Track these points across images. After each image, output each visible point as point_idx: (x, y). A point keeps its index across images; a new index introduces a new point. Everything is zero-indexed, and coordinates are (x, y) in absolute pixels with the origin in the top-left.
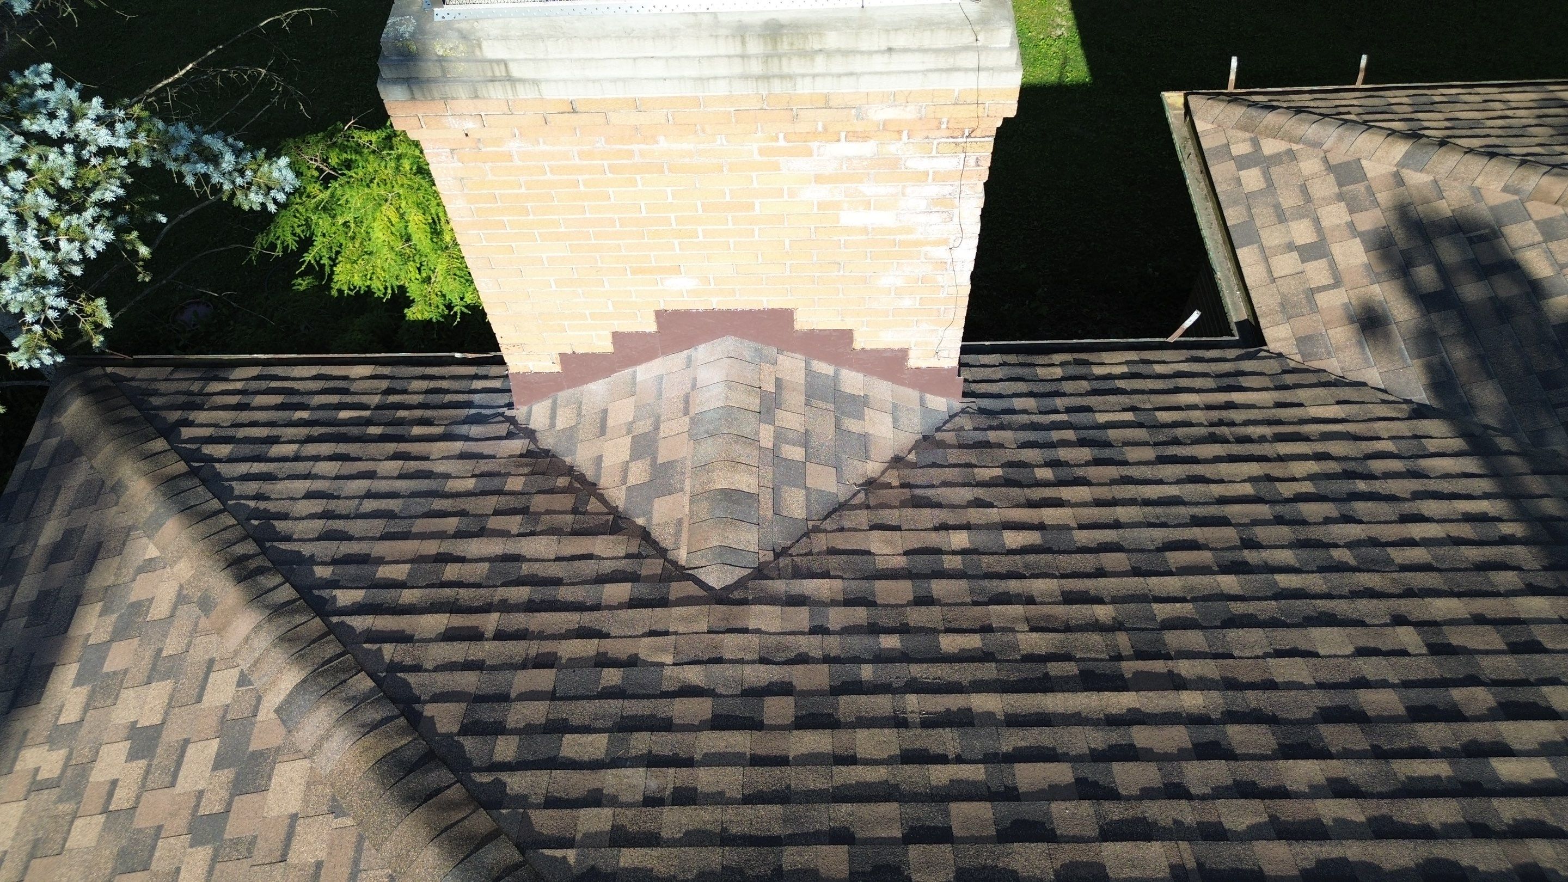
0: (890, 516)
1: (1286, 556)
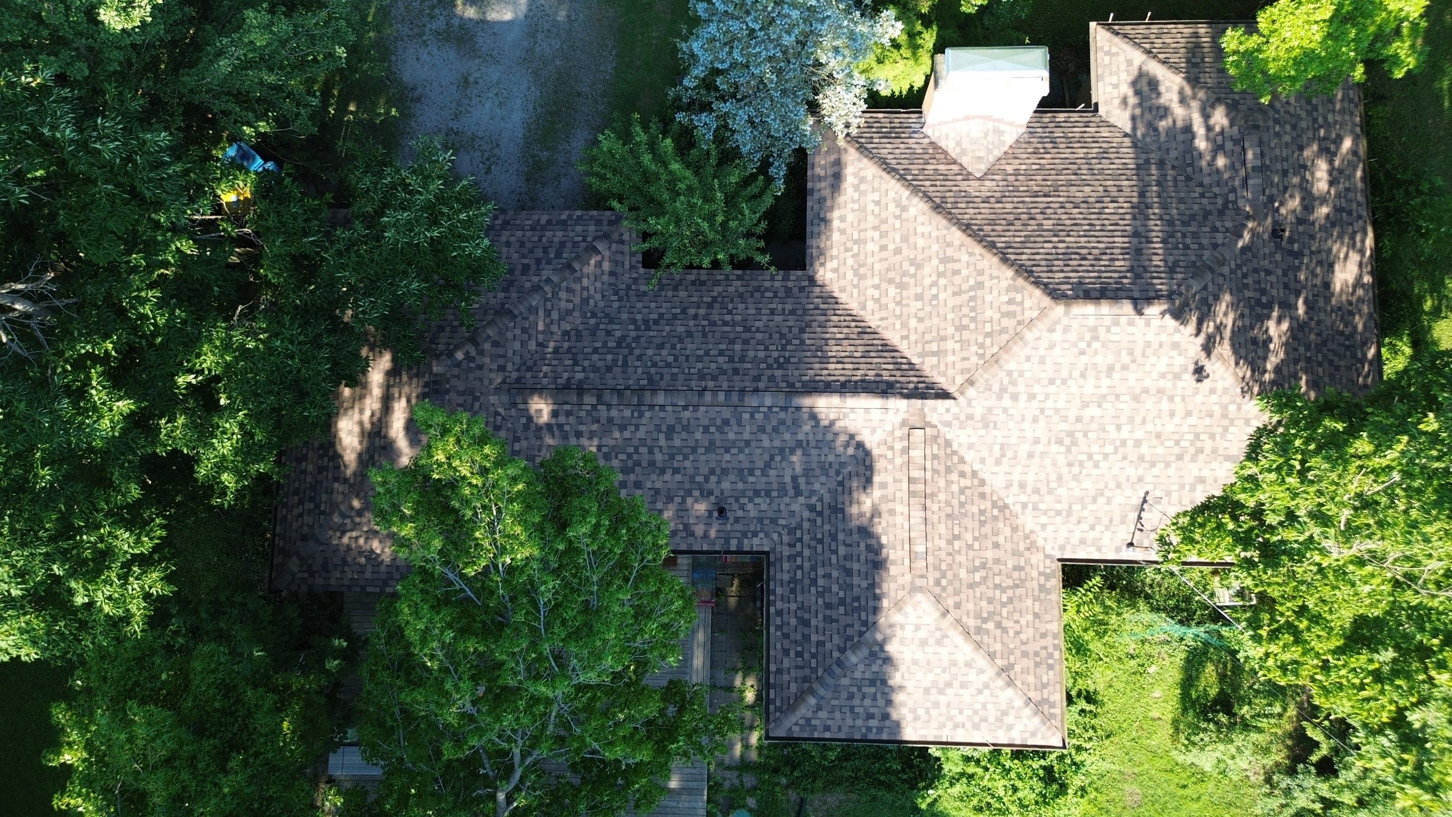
0: (1010, 161)
1: (1085, 172)
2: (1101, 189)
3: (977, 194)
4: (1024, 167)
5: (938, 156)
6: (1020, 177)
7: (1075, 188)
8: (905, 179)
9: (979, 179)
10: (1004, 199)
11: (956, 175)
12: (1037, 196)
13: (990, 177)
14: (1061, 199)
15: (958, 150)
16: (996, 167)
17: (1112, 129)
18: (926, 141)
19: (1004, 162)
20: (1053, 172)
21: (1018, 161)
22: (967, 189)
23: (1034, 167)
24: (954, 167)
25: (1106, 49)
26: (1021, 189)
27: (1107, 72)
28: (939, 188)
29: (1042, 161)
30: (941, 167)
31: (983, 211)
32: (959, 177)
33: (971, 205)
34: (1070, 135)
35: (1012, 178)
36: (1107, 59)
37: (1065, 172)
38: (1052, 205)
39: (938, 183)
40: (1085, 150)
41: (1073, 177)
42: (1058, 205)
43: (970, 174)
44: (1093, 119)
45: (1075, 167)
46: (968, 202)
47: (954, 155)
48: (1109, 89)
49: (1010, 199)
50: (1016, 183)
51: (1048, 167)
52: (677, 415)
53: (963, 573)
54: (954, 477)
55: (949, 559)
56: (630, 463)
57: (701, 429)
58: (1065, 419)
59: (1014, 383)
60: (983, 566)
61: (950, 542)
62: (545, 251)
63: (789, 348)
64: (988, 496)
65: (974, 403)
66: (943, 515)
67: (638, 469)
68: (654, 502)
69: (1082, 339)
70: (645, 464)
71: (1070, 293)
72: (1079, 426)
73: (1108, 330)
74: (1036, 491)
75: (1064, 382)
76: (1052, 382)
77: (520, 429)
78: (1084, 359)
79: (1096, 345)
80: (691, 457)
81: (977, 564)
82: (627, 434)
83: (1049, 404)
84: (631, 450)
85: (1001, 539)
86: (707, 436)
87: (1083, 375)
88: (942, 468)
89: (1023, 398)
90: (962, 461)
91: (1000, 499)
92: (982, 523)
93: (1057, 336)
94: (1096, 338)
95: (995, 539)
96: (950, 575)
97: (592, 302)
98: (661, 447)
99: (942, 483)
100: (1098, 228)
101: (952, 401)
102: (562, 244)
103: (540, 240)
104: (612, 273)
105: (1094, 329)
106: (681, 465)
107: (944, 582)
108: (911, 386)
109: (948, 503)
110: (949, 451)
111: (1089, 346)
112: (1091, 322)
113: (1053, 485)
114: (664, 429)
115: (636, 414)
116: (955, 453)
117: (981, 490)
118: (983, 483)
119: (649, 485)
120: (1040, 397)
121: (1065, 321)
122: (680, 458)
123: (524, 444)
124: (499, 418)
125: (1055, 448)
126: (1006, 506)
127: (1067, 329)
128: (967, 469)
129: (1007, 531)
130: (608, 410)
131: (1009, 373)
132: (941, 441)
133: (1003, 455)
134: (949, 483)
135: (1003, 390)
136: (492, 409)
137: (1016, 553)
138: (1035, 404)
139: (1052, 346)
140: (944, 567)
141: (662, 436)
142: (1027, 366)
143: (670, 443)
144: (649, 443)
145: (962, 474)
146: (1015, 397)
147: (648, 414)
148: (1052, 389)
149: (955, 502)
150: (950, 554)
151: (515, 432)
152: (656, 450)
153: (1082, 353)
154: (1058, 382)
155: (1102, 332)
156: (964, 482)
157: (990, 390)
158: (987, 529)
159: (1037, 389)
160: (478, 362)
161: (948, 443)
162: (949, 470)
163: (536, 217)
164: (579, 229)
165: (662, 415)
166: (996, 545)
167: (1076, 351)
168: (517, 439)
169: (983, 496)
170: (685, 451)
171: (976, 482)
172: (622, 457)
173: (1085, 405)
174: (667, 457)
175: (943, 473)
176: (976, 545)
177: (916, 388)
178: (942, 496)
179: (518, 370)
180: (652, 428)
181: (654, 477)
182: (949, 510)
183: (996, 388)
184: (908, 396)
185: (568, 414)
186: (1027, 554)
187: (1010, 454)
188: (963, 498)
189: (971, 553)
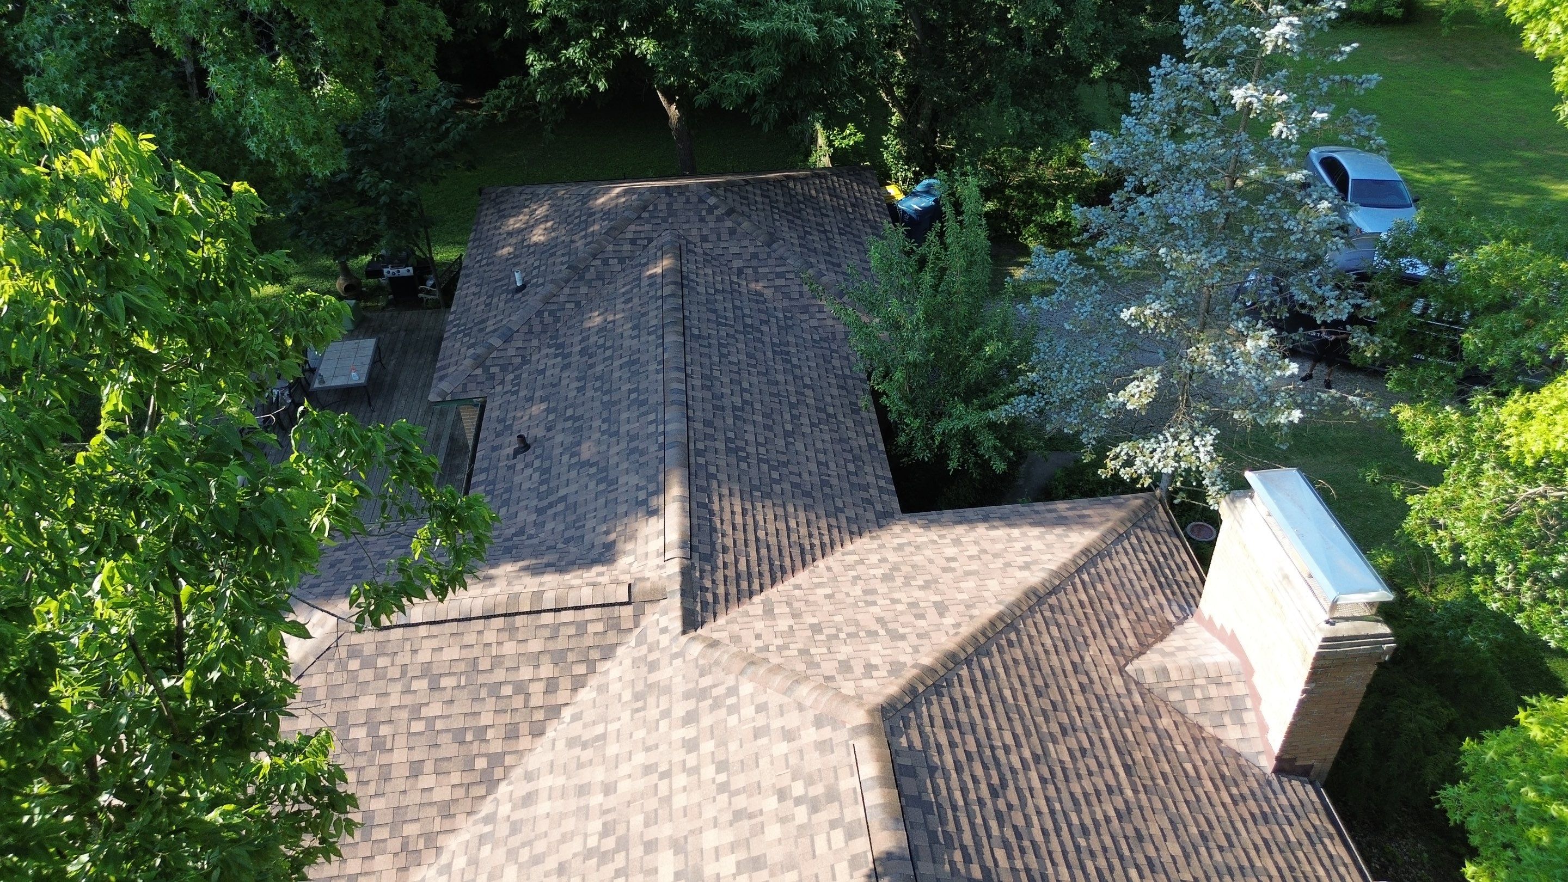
0: (1184, 729)
1: (1219, 858)
3: (1088, 659)
4: (1180, 749)
5: (1146, 625)
6: (1153, 735)
7: (1167, 825)
8: (1079, 571)
9: (1122, 670)
10: (1092, 697)
11: (1118, 640)
12: (1120, 753)
13: (1134, 687)
14: (1129, 792)
15: (1171, 652)
16: (1161, 704)
19: (1179, 719)
20: (1191, 797)
21: (1189, 742)
22: (1094, 648)
24: (1133, 641)
26: (1128, 731)
28: (1079, 610)
29: (1208, 784)
30: (1125, 623)
32: (1114, 643)
33: (1060, 644)
35: (1147, 723)
37: (1201, 819)
38: (1108, 772)
39: (1090, 611)
41: (1194, 830)
42: (1112, 783)
43: (1128, 659)
45: (1224, 843)
46: (1065, 642)
47: (1157, 647)
49: (1095, 706)
50: (1137, 726)
51: (1200, 791)
52: (651, 360)
53: (367, 702)
54: (546, 670)
55: (394, 672)
56: (592, 350)
57: (634, 386)
58: (651, 820)
59: (716, 705)
60: (379, 745)
61: (426, 670)
64: (512, 745)
65: (678, 662)
66: (476, 652)
67: (585, 359)
69: (810, 781)
70: (591, 361)
72: (637, 852)
73: (833, 824)
74: (515, 828)
75: (723, 788)
76: (722, 766)
78: (771, 803)
79: (801, 814)
80: (598, 394)
81: (384, 730)
82: (628, 333)
83: (680, 780)
84: (609, 344)
85: (427, 781)
86: (625, 395)
87: (739, 815)
88: (561, 644)
89: (690, 732)
90: (578, 684)
91: (507, 769)
92: (459, 736)
93: (810, 735)
94: (815, 807)
95: (429, 767)
96: (367, 675)
98: (611, 364)
99: (535, 646)
101: (680, 629)
105: (832, 796)
106: (588, 389)
107: (354, 665)
109: (497, 660)
110: (594, 655)
111: (798, 801)
112: (848, 783)
113: (524, 854)
114: (635, 357)
115: (652, 329)
116: (592, 670)
117: (524, 728)
118: (538, 732)
120: (692, 760)
121: (841, 735)
122: (598, 385)
125: (595, 826)
126: (492, 785)
127: (824, 747)
128: (562, 696)
129: (442, 794)
130: (656, 308)
131: (732, 691)
132: (611, 638)
133: (584, 746)
134: (535, 660)
135: (702, 694)
137: (399, 816)
138: (679, 755)
139: (789, 735)
140: (382, 662)
141: (625, 360)
142: (748, 711)
143: (616, 369)
144: (617, 353)
145: (551, 686)
146: (690, 718)
147: (652, 338)
148: (708, 771)
149: (499, 675)
150: (403, 674)
152: (608, 363)
153: (782, 794)
154: (722, 778)
155: (830, 812)
156: (537, 689)
157: (702, 675)
158: (449, 748)
159: (707, 746)
160: (708, 218)
161: (608, 652)
162: (559, 658)
165: (652, 348)
166: (416, 770)
167: (786, 781)
169: (512, 734)
170: (606, 385)
171: (539, 716)
173: (678, 846)
174: (598, 374)
175: (552, 646)
176: (418, 726)
178: (509, 648)
179: (705, 253)
180: (635, 348)
181: (575, 375)
182: (484, 664)
183: (705, 682)
186: (395, 845)
187: (587, 755)
188: (507, 690)
189: (404, 715)
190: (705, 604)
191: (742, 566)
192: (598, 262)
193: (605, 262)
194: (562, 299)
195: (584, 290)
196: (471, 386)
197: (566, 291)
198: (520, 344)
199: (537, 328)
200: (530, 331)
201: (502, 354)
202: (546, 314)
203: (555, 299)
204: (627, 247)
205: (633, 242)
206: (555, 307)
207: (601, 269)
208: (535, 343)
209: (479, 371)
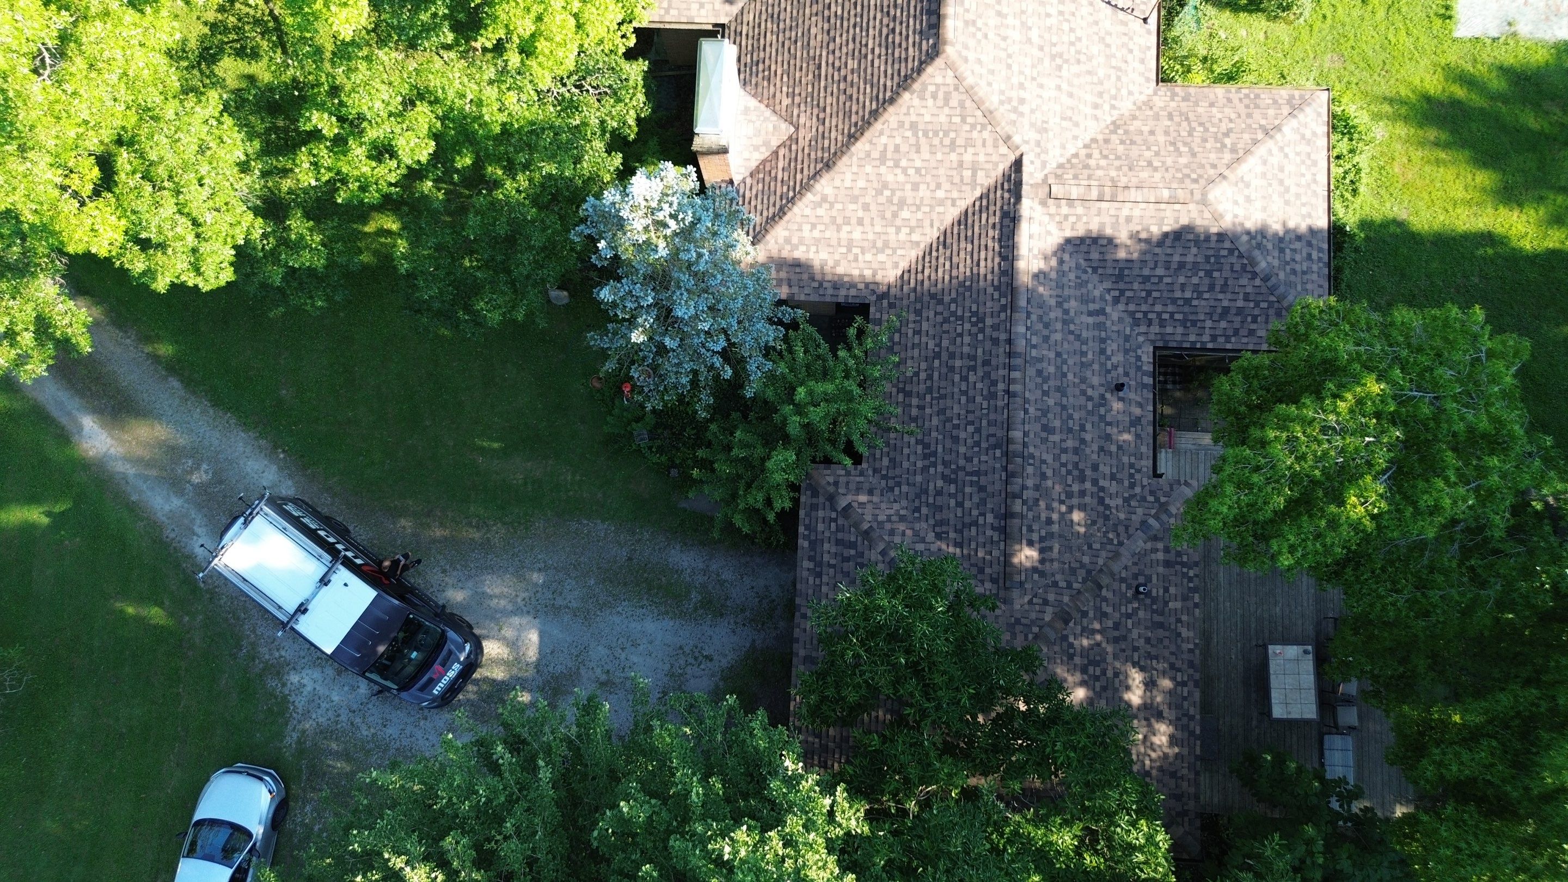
0: (777, 101)
1: (793, 34)
2: (814, 19)
3: (814, 130)
4: (785, 89)
5: (767, 169)
6: (797, 91)
7: (812, 43)
8: (793, 198)
9: (797, 129)
10: (822, 105)
11: (790, 150)
12: (820, 75)
13: (795, 119)
14: (824, 54)
15: (763, 149)
16: (784, 113)
17: (745, 11)
18: (749, 181)
19: (777, 108)
20: (792, 62)
21: (778, 94)
22: (807, 139)
23: (785, 79)
24: (781, 153)
25: (662, 12)
26: (810, 89)
27: (685, 13)
28: (806, 165)
29: (779, 72)
30: (780, 165)
31: (834, 123)
32: (794, 147)
33: (827, 135)
34: (750, 48)
35: (797, 99)
36: (673, 12)
37: (792, 51)
38: (830, 61)
39: (799, 167)
40: (769, 34)
41: (799, 44)
42: (831, 57)
43: (790, 138)
44: (733, 28)
45: (787, 43)
46: (823, 137)
47: (768, 154)
48: (703, 12)
49: (822, 100)
50: (803, 95)
51: (786, 66)
52: (1032, 421)
53: (1183, 160)
54: (1092, 162)
55: (1172, 171)
56: (1076, 473)
57: (1045, 398)
58: (1041, 60)
59: (1010, 100)
60: (1173, 144)
61: (1156, 169)
62: (847, 559)
63: (959, 313)
64: (1107, 137)
65: (1026, 138)
66: (1130, 174)
67: (1081, 466)
68: (1111, 453)
69: (974, 35)
70: (1076, 459)
71: (931, 41)
72: (1047, 49)
73: (967, 11)
74: (1100, 94)
75: (1009, 56)
76: (1009, 67)
77: (1043, 581)
78: (991, 35)
79: (979, 23)
80: (1070, 411)
81: (1172, 149)
82: (1049, 473)
83: (1028, 71)
84: (1063, 470)
85: (1146, 129)
86: (1051, 394)
87: (1005, 39)
88: (1086, 172)
89: (1022, 94)
90: (1076, 155)
91: (1107, 127)
92: (1133, 142)
93: (971, 56)
94: (974, 22)
95: (1146, 134)
96: (1186, 171)
97: (902, 512)
98: (1062, 441)
99: (1100, 173)
100: (858, 19)
101: (1024, 157)
102: (838, 542)
103: (834, 566)
104: (870, 492)
105: (966, 23)
106: (1077, 423)
107: (1194, 176)
108: (1006, 195)
109: (1119, 168)
110: (1068, 166)
111: (980, 29)
112: (960, 24)
113: (1095, 80)
114: (1044, 435)
115: (1031, 461)
116: (1069, 161)
117: (1101, 142)
118: (1094, 140)
119: (1095, 456)
120: (1022, 79)
121: (959, 47)
122: (1071, 422)
123: (1058, 577)
124: (1035, 600)
125: (1064, 73)
126: (1114, 123)
127: (966, 47)
128: (1083, 152)
129: (1137, 123)
130: (1027, 488)
131: (1002, 103)
132: (1059, 172)
133: (1070, 119)
134: (1098, 167)
135: (1015, 110)
136: (1026, 607)
137: (1157, 117)
138: (1027, 84)
139: (979, 61)
140: (1180, 175)
141: (1053, 438)
142: (995, 86)
143: (1058, 431)
144: (1057, 451)
145: (1089, 156)
146: (1022, 101)
147: (1032, 449)
148: (1015, 68)
149: (1117, 163)
150: (1167, 170)
151: (1047, 586)
152: (1064, 445)
153: (986, 36)
154: (1010, 61)
155: (970, 16)
156: (1096, 154)
157: (1015, 122)
158: (1138, 139)
159: (1015, 80)
161: (1061, 166)
162: (1086, 167)
163: (805, 574)
164: (821, 527)
165: (1032, 435)
166: (1152, 133)
167: (984, 41)
168: (1055, 584)
169: (1107, 141)
170: (1064, 417)
171: (1094, 146)
172: (1070, 478)
173: (1029, 41)
174: (1070, 436)
175: (1091, 172)
176: (1156, 148)
177: (1009, 191)
178: (1113, 173)
179: (982, 582)
180: (1043, 447)
181: (1088, 451)
182: (1125, 169)
183: (1013, 116)
184: (1018, 198)
185: (1030, 530)
186: (1155, 109)
187: (1069, 113)
188: (1112, 157)
189: (1162, 153)
190: (1009, 180)
191: (984, 216)
192: (1075, 585)
193: (1069, 586)
194: (1103, 554)
195: (1086, 559)
196: (1166, 488)
197: (1100, 562)
198: (1133, 517)
199: (1121, 529)
200: (1127, 528)
201: (1147, 511)
202: (1115, 542)
203: (1111, 555)
204: (1051, 597)
205: (1046, 602)
206: (1109, 547)
207: (1073, 579)
208: (1122, 516)
209: (1163, 499)
